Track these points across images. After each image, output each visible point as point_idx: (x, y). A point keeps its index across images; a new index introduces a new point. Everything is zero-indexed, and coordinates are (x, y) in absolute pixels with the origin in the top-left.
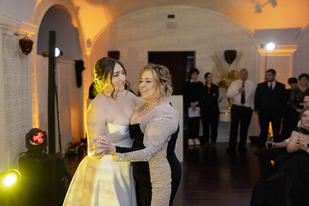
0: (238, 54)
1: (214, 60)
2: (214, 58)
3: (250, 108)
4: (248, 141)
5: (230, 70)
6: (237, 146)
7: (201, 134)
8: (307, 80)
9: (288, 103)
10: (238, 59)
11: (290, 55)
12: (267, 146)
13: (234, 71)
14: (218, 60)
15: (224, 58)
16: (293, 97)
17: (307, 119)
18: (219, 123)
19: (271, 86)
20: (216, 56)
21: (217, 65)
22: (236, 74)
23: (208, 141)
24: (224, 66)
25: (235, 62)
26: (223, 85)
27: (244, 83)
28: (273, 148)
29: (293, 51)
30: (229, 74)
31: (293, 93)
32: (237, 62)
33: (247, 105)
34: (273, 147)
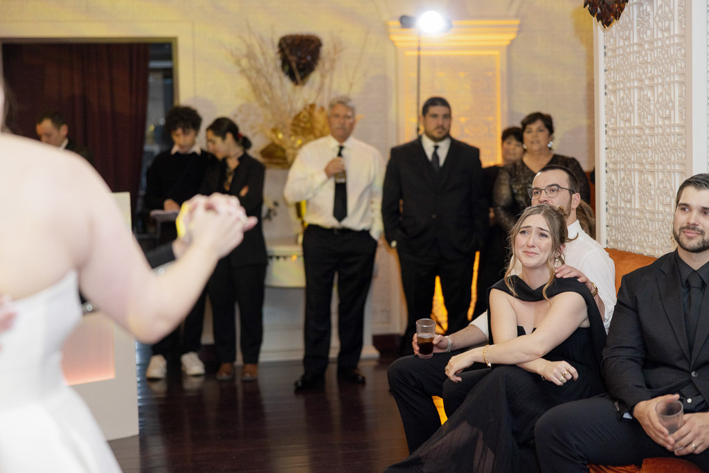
0: (325, 50)
1: (243, 71)
2: (244, 62)
3: (365, 233)
4: (369, 351)
5: (299, 106)
6: (332, 371)
7: (207, 338)
8: (547, 132)
9: (492, 215)
10: (327, 65)
11: (496, 53)
12: (416, 348)
13: (312, 106)
14: (258, 71)
15: (279, 63)
16: (504, 192)
17: (531, 243)
18: (268, 294)
19: (435, 155)
20: (250, 55)
21: (255, 88)
22: (320, 118)
23: (233, 359)
24: (278, 92)
25: (315, 77)
26: (279, 157)
27: (341, 148)
28: (434, 354)
29: (505, 38)
30: (297, 118)
31: (504, 177)
32: (323, 76)
33: (353, 221)
34: (436, 351)
